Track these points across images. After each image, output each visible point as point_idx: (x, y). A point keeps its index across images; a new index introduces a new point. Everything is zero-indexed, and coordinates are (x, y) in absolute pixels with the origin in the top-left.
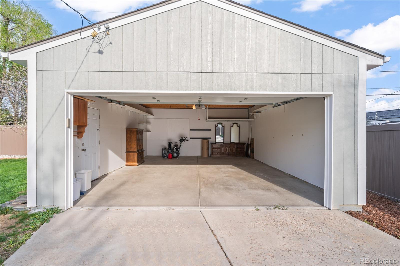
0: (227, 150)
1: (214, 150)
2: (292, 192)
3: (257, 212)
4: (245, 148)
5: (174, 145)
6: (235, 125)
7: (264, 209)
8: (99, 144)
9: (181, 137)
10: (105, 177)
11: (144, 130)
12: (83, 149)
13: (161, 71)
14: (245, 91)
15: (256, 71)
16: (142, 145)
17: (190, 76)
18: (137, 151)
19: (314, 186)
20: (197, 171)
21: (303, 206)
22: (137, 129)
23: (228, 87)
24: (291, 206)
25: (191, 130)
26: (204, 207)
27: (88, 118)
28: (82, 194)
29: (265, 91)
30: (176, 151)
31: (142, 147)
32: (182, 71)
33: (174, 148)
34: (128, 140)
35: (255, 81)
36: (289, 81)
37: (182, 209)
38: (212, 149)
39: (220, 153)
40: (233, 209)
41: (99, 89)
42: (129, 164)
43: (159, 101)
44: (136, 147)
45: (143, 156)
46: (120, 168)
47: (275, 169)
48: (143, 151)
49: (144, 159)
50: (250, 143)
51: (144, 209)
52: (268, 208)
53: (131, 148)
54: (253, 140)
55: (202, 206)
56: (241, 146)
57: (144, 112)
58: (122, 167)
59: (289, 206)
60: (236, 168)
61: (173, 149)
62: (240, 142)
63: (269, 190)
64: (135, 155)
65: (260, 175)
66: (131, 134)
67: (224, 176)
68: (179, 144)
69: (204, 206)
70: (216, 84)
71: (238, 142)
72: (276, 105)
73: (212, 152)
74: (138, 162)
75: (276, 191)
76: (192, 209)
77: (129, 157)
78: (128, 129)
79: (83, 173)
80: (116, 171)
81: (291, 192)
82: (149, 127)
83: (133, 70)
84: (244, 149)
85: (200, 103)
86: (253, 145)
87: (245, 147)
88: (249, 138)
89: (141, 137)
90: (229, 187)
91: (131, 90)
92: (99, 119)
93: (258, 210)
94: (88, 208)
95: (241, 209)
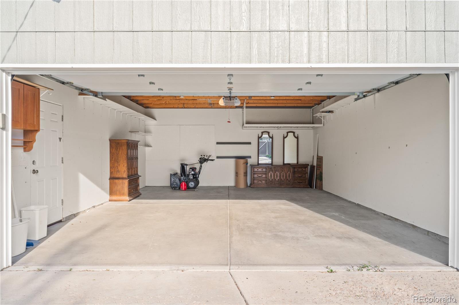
0: (277, 176)
1: (256, 176)
2: (390, 242)
3: (330, 276)
4: (307, 173)
5: (190, 168)
6: (290, 135)
7: (343, 270)
8: (63, 163)
9: (202, 156)
10: (72, 218)
11: (139, 142)
12: (34, 170)
13: (160, 30)
14: (306, 63)
15: (327, 28)
16: (137, 168)
17: (211, 38)
18: (128, 177)
19: (428, 231)
20: (228, 209)
21: (412, 265)
22: (127, 141)
23: (277, 56)
24: (390, 266)
25: (218, 143)
26: (237, 267)
27: (41, 117)
28: (30, 244)
29: (343, 63)
30: (194, 178)
31: (137, 171)
32: (196, 29)
33: (189, 172)
34: (113, 158)
35: (325, 45)
36: (385, 45)
37: (198, 270)
38: (252, 174)
39: (266, 180)
40: (288, 271)
41: (54, 62)
42: (114, 198)
43: (162, 90)
44: (126, 170)
45: (138, 185)
46: (99, 205)
47: (358, 205)
48: (139, 177)
49: (140, 191)
50: (315, 164)
51: (133, 270)
52: (349, 268)
53: (118, 171)
54: (321, 159)
55: (233, 265)
56: (301, 169)
57: (139, 114)
58: (103, 203)
59: (386, 266)
60: (293, 204)
61: (188, 175)
62: (299, 163)
63: (351, 239)
64: (124, 183)
65: (334, 214)
66: (118, 149)
67: (273, 218)
68: (197, 166)
69: (236, 265)
70: (257, 52)
71: (296, 162)
72: (361, 96)
73: (253, 179)
74: (130, 194)
75: (363, 241)
76: (215, 270)
77: (114, 187)
78: (113, 140)
79: (33, 210)
80: (93, 209)
81: (388, 243)
82: (149, 139)
83: (111, 29)
84: (306, 175)
85: (230, 93)
86: (320, 168)
87: (307, 170)
88: (313, 156)
89: (134, 154)
90: (280, 233)
91: (109, 63)
92: (62, 121)
93: (332, 271)
94: (36, 268)
95: (302, 271)
